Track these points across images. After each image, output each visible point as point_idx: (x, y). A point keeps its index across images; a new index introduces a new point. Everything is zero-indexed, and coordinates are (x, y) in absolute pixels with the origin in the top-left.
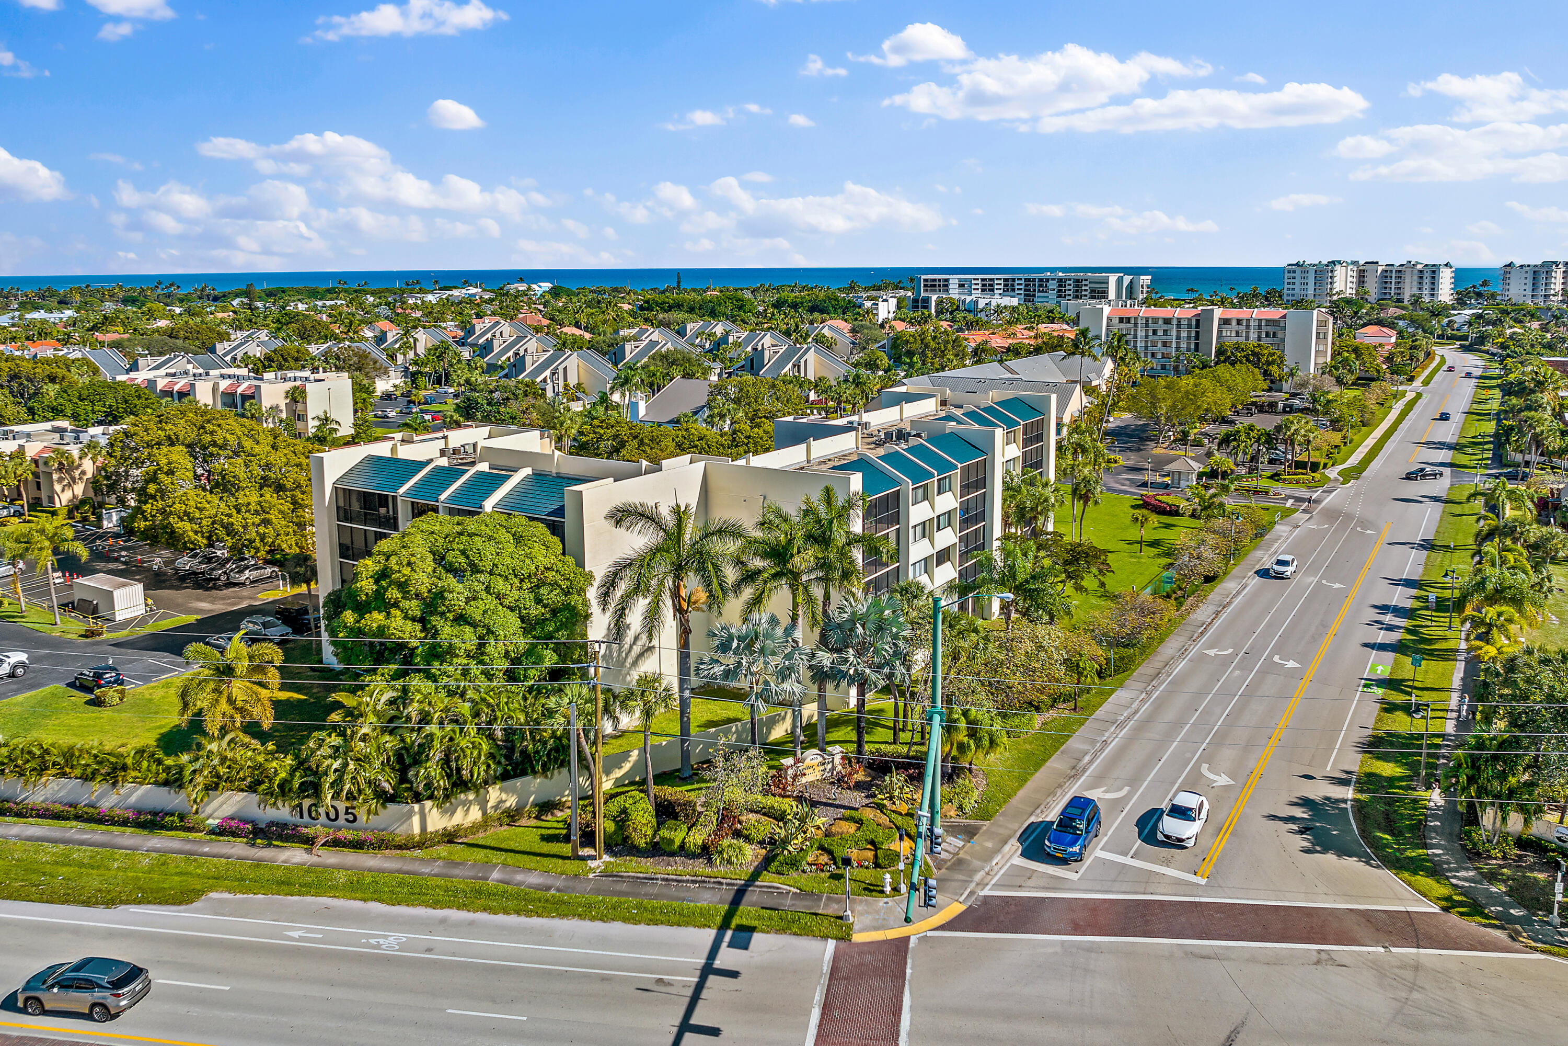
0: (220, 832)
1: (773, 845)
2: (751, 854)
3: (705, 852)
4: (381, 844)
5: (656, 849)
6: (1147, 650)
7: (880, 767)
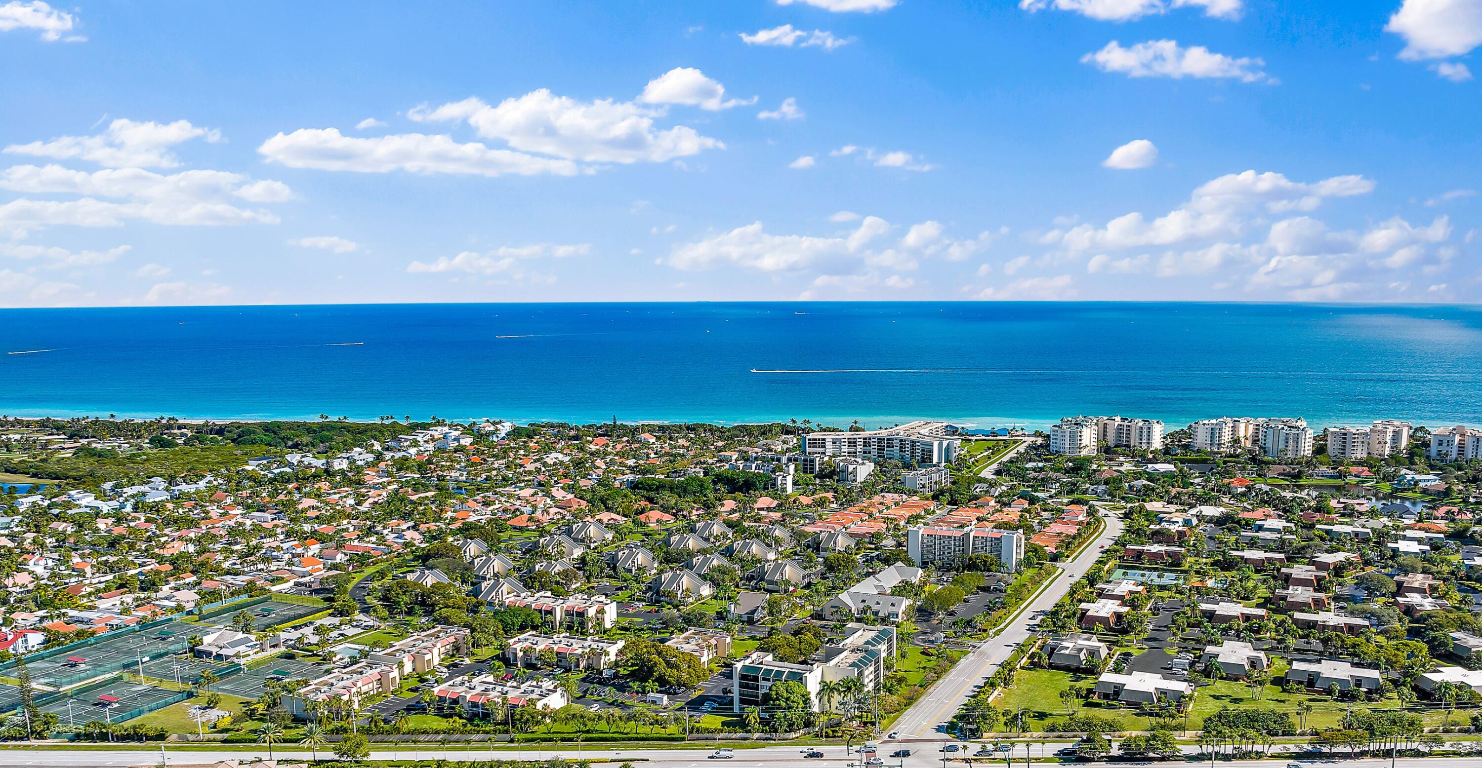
0: (757, 739)
1: (852, 735)
2: (849, 737)
3: (841, 736)
4: (787, 739)
5: (835, 737)
6: (916, 700)
7: (865, 724)
